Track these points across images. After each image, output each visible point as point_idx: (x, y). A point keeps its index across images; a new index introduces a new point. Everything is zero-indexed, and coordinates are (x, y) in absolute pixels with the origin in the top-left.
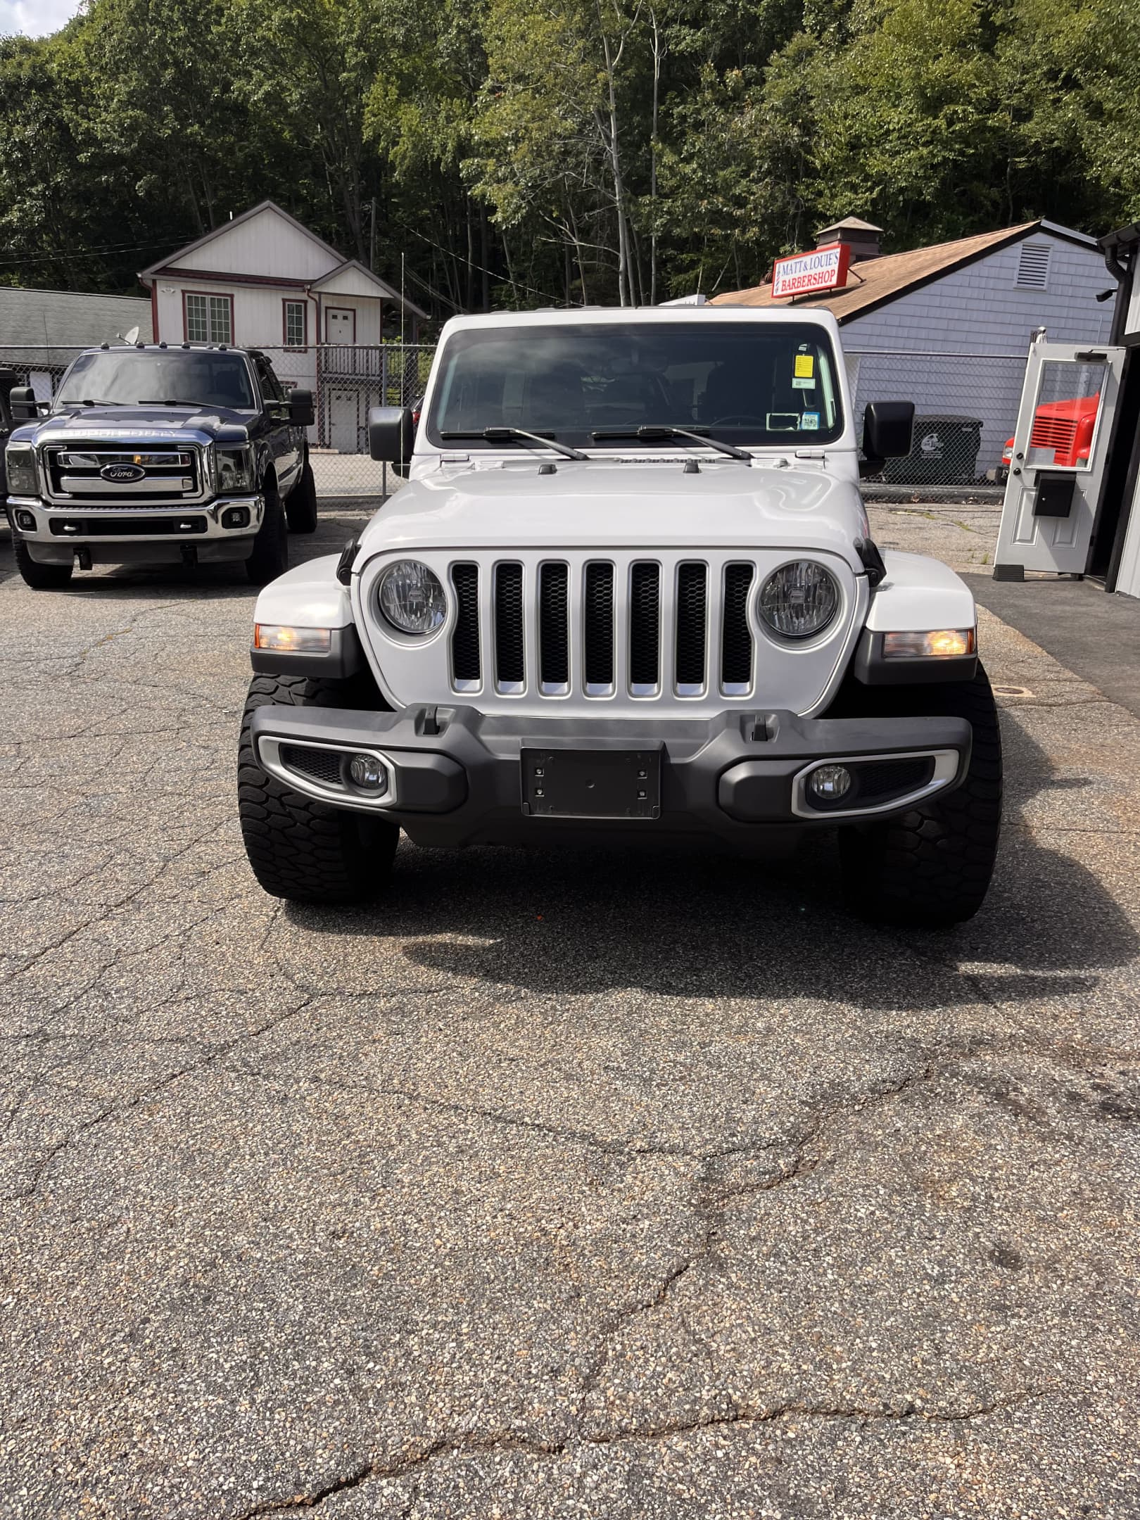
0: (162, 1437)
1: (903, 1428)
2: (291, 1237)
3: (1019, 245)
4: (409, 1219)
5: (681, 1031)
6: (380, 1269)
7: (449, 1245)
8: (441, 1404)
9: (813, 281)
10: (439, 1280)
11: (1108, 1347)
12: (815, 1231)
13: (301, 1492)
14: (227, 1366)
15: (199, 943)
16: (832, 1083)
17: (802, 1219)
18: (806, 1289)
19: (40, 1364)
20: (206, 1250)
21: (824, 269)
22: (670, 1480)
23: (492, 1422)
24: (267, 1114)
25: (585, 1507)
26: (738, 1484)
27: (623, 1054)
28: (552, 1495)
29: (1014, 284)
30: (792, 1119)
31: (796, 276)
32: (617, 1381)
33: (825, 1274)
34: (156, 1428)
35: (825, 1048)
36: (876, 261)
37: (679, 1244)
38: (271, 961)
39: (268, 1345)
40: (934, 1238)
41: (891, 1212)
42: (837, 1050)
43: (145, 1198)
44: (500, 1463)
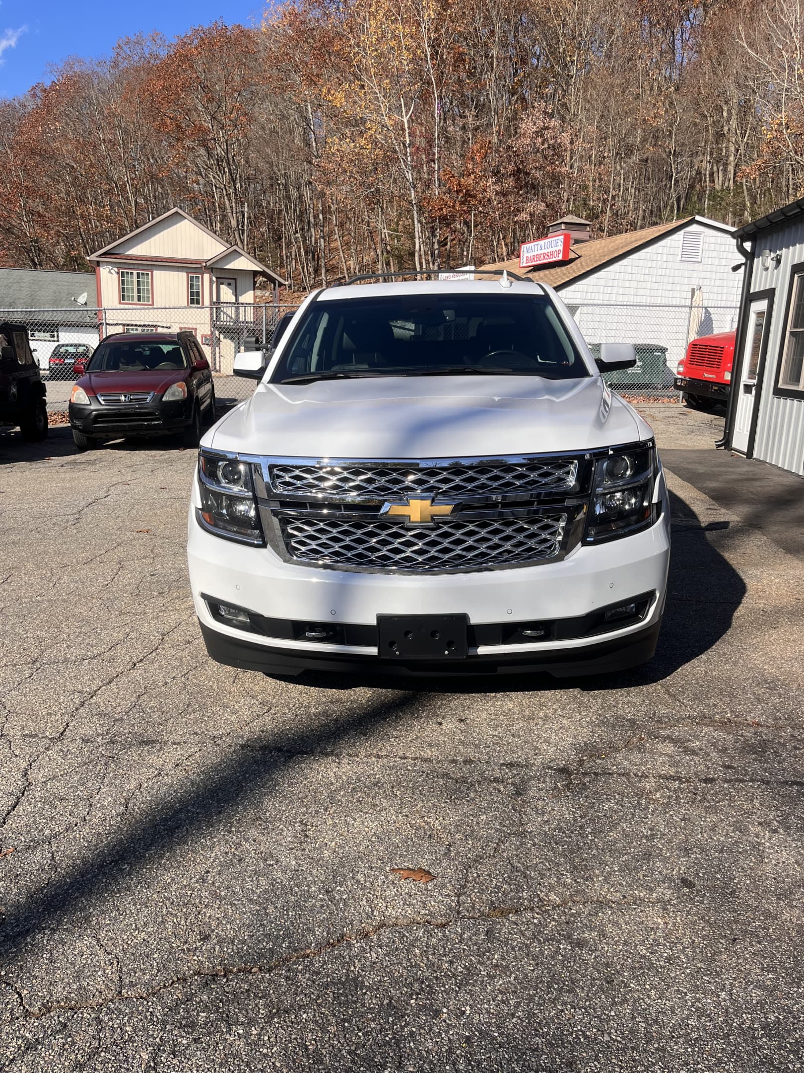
0: (228, 927)
1: (635, 907)
2: (282, 829)
3: (682, 232)
4: (348, 819)
5: (494, 720)
6: (336, 844)
7: (373, 831)
8: (380, 905)
9: (546, 257)
10: (370, 847)
11: (745, 866)
12: (581, 817)
13: (309, 948)
14: (258, 891)
15: (195, 681)
16: (586, 743)
17: (573, 811)
18: (577, 844)
19: (151, 896)
20: (234, 838)
21: (554, 249)
22: (510, 933)
23: (410, 912)
24: (256, 770)
25: (465, 947)
26: (547, 934)
27: (462, 732)
28: (447, 943)
29: (679, 258)
30: (563, 762)
31: (535, 253)
32: (476, 891)
33: (587, 836)
34: (224, 922)
35: (581, 725)
36: (588, 243)
37: (504, 826)
38: (242, 689)
39: (279, 881)
40: (647, 818)
41: (623, 806)
42: (588, 726)
43: (193, 813)
44: (416, 930)
